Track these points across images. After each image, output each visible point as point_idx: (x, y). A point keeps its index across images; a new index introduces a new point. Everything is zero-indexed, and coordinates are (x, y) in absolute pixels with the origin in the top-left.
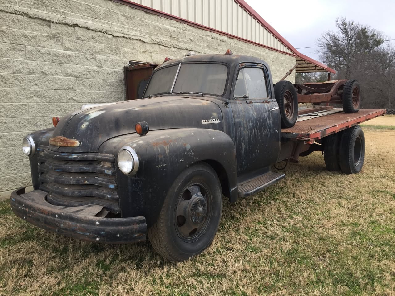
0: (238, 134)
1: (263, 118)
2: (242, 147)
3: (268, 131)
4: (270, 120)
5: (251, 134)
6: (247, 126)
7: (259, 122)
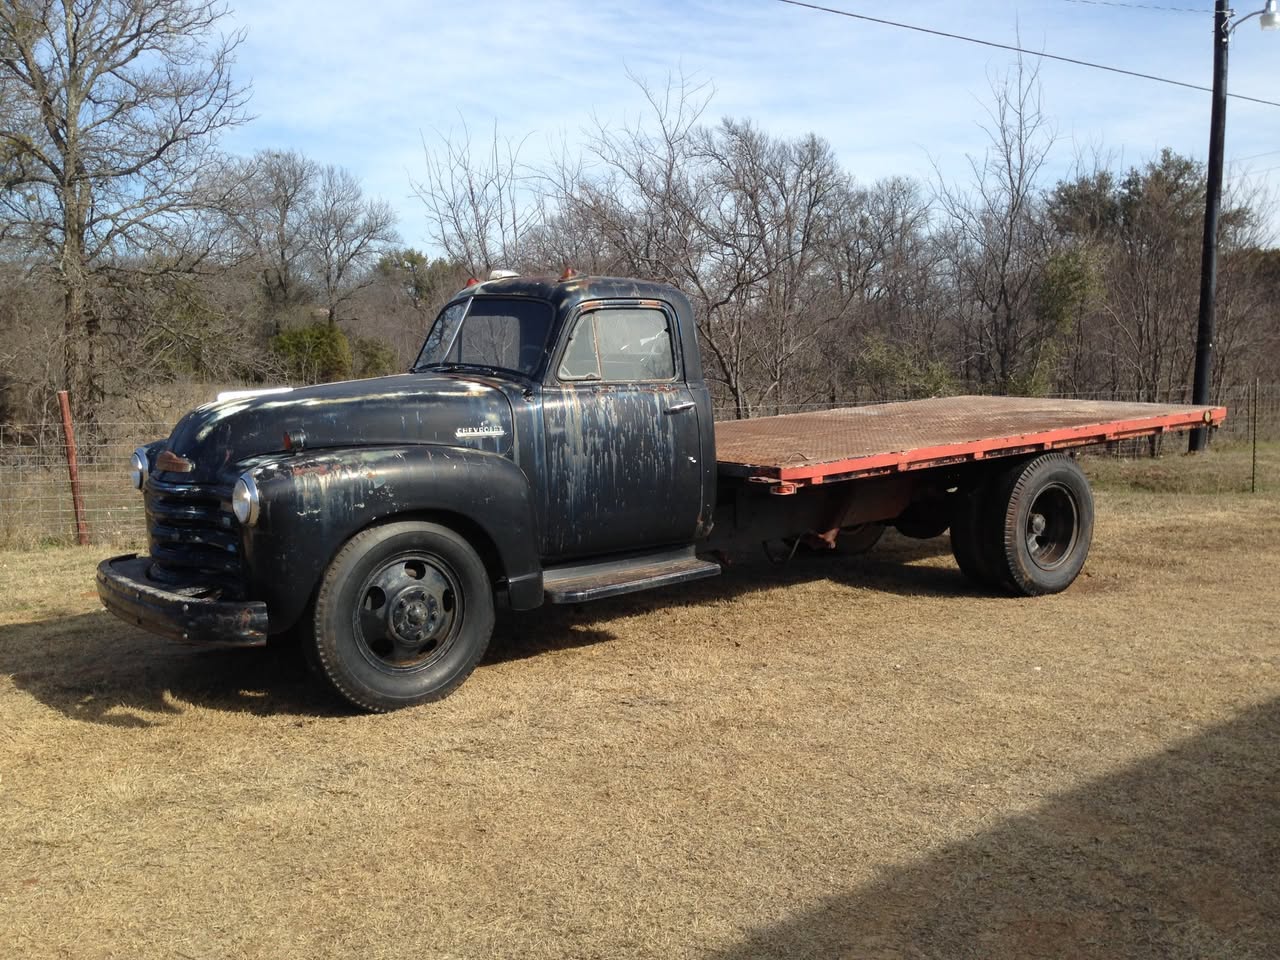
0: (554, 461)
1: (642, 427)
2: (566, 492)
3: (656, 457)
4: (665, 431)
5: (596, 463)
6: (585, 445)
7: (625, 435)
